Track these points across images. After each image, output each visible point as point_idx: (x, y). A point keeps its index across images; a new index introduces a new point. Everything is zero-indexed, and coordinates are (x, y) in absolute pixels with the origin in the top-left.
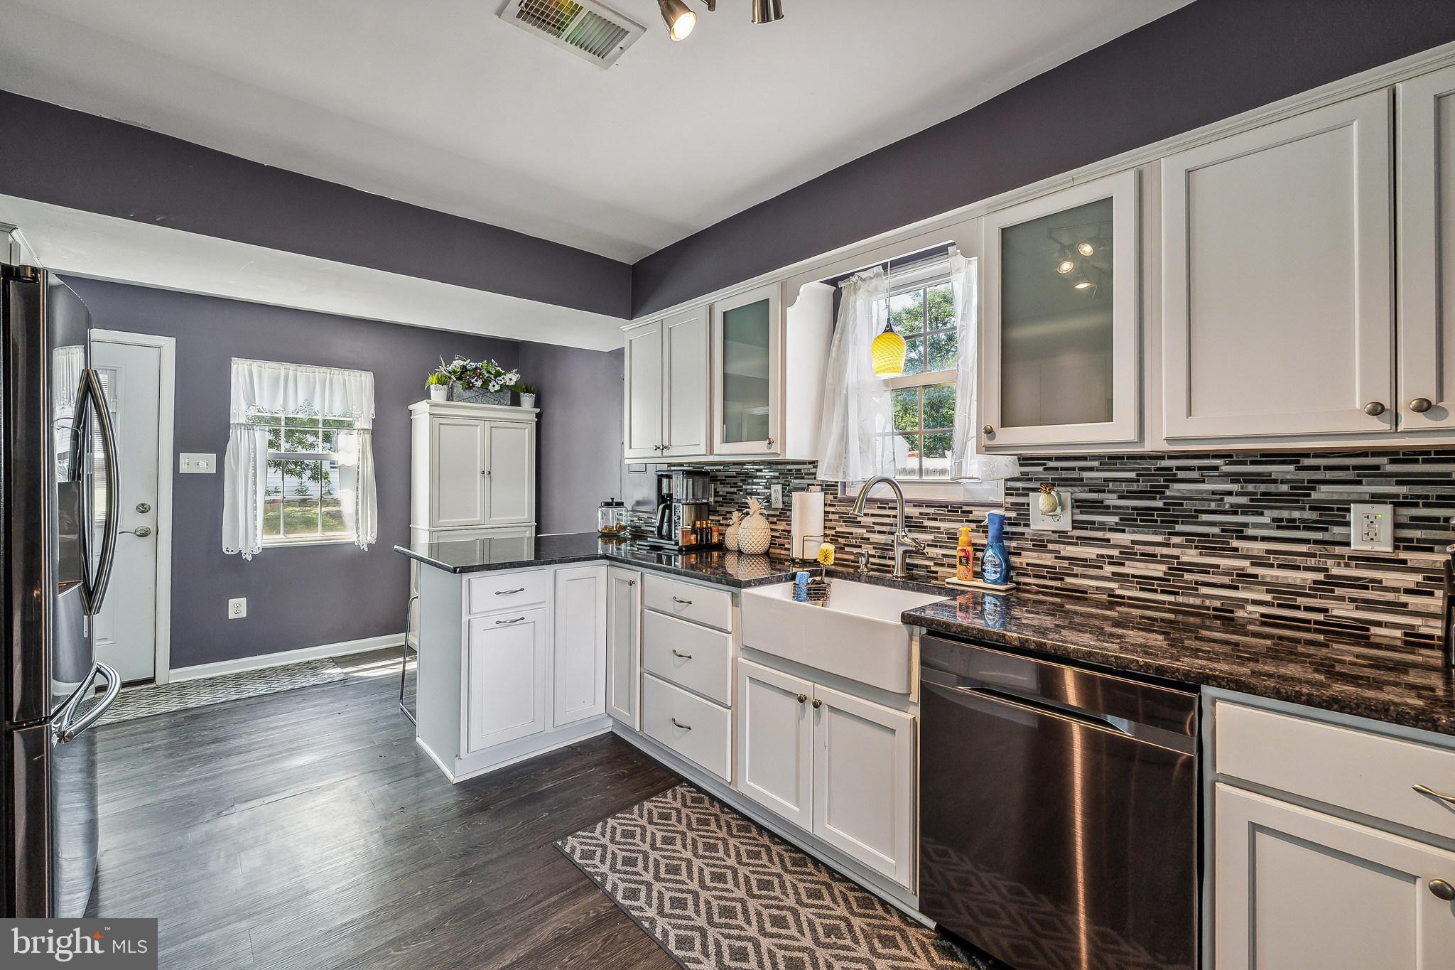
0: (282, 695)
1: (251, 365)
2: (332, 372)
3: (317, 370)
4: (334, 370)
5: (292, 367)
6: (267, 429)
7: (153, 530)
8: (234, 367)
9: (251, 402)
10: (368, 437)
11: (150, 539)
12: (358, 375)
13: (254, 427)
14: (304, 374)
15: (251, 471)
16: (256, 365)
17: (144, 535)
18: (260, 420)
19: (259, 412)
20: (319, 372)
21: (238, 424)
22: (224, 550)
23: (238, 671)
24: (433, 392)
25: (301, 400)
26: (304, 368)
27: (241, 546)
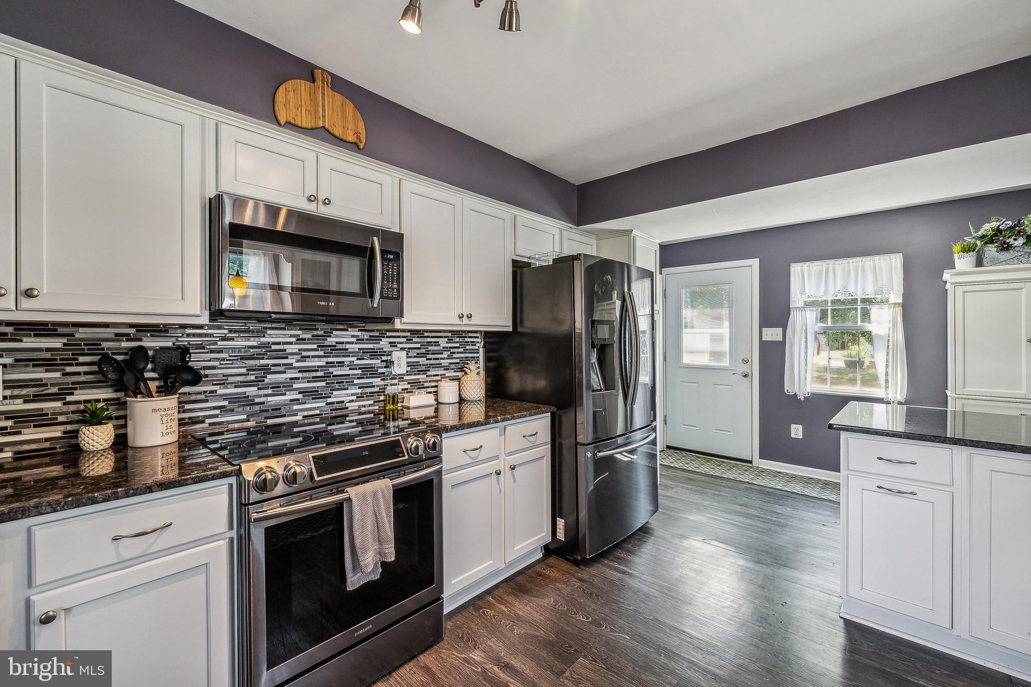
0: (804, 498)
1: (802, 266)
2: (864, 260)
3: (851, 261)
4: (865, 259)
5: (831, 262)
6: (814, 310)
7: (750, 374)
8: (792, 270)
9: (803, 292)
10: (899, 310)
11: (748, 379)
12: (888, 258)
13: (806, 309)
14: (840, 267)
15: (803, 340)
16: (806, 266)
17: (746, 376)
18: (809, 304)
19: (808, 298)
20: (853, 262)
21: (795, 308)
22: (786, 391)
23: (795, 473)
24: (957, 261)
25: (839, 286)
26: (840, 261)
27: (796, 390)
